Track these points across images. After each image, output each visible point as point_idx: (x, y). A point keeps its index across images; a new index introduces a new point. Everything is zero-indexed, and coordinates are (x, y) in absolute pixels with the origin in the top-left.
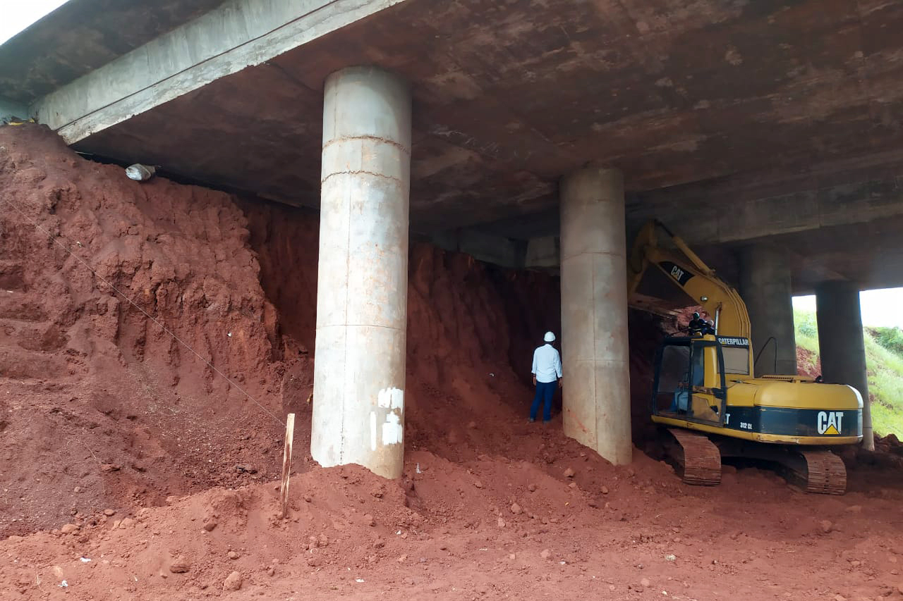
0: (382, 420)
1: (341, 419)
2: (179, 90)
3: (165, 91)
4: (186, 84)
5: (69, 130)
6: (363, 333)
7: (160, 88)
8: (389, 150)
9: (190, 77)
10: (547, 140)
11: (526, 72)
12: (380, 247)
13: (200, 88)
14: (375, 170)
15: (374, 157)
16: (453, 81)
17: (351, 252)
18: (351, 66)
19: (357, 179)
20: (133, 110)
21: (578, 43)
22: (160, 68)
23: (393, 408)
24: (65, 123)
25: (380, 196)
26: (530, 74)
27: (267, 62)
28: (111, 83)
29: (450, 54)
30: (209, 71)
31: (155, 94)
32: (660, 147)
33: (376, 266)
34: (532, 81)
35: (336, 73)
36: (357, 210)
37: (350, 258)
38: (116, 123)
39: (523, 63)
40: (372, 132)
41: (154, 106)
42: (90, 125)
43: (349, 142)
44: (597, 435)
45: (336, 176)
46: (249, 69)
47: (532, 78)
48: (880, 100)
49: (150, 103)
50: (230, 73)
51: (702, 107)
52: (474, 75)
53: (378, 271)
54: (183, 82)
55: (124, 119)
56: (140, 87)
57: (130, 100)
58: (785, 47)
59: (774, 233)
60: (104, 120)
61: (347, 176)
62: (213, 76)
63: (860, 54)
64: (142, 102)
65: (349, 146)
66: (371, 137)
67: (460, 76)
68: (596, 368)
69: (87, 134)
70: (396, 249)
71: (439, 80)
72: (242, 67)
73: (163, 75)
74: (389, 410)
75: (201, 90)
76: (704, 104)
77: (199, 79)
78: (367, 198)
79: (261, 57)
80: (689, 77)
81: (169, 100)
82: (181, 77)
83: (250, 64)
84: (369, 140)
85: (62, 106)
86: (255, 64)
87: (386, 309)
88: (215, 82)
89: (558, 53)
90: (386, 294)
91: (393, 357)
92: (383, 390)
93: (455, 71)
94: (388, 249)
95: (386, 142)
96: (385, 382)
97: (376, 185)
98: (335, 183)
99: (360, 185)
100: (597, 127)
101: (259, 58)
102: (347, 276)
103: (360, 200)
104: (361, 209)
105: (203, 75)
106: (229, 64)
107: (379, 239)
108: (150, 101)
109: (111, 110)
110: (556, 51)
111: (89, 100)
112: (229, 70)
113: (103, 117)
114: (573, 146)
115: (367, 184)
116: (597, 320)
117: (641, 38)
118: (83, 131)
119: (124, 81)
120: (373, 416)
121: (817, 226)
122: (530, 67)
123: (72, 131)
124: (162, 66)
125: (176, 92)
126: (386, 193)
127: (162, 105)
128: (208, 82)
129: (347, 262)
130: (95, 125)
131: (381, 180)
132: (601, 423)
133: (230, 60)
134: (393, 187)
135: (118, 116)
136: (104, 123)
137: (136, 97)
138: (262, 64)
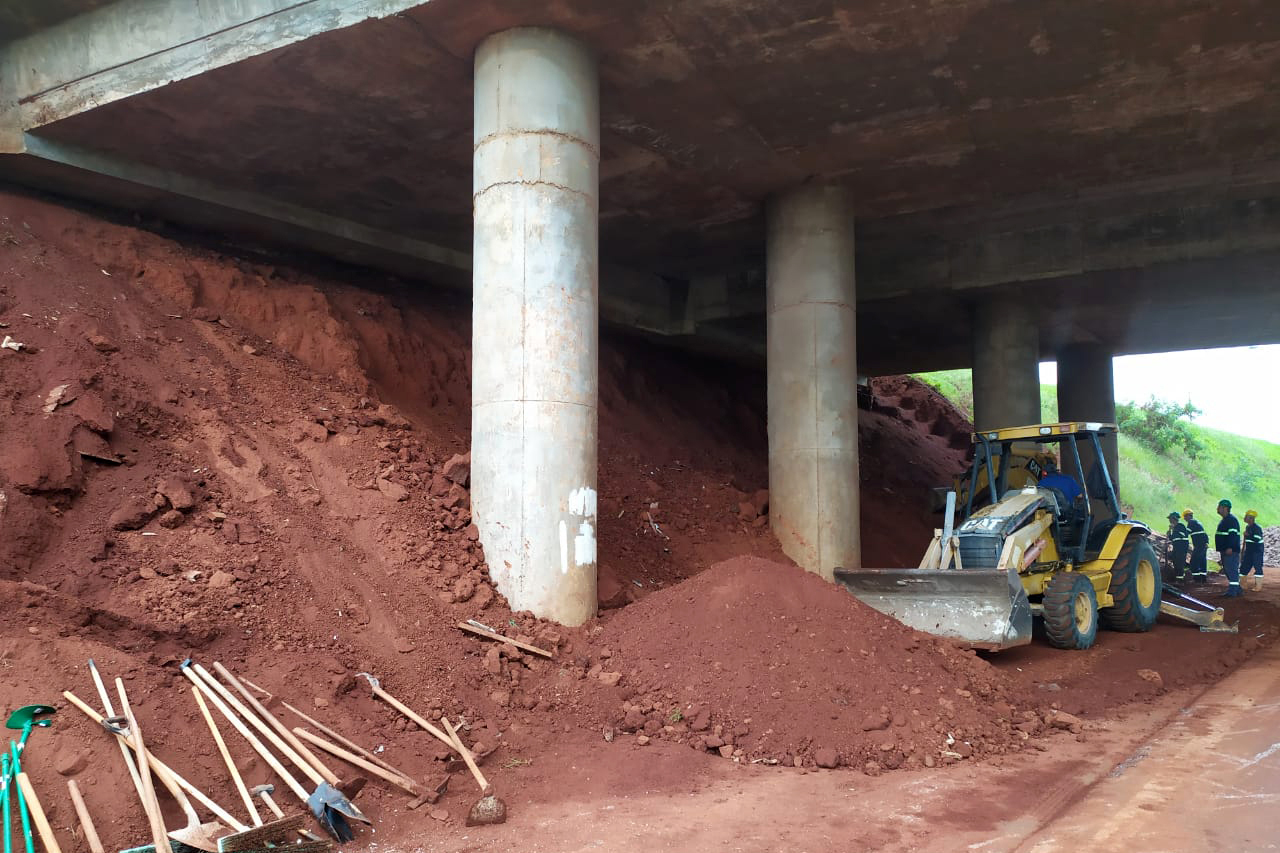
0: (574, 532)
1: (520, 530)
2: (251, 48)
3: (226, 47)
4: (264, 39)
5: (57, 98)
6: (548, 411)
7: (219, 42)
8: (575, 151)
9: (272, 28)
10: (765, 143)
11: (763, 48)
12: (568, 292)
13: (287, 46)
14: (560, 180)
15: (557, 160)
16: (659, 55)
17: (527, 298)
18: (523, 26)
19: (533, 193)
20: (170, 74)
21: (844, 12)
22: (218, 11)
23: (586, 515)
24: (48, 86)
25: (566, 218)
26: (768, 50)
27: (400, 14)
28: (132, 29)
29: (667, 17)
30: (304, 22)
31: (209, 50)
32: (912, 159)
33: (563, 319)
34: (768, 61)
35: (497, 36)
36: (535, 239)
37: (528, 306)
38: (141, 91)
39: (766, 35)
40: (553, 125)
41: (207, 69)
42: (94, 91)
43: (522, 138)
44: (819, 550)
45: (501, 187)
46: (371, 22)
47: (769, 57)
48: (1204, 109)
49: (201, 64)
50: (338, 27)
51: (982, 107)
52: (692, 48)
53: (566, 325)
54: (257, 36)
55: (155, 86)
56: (182, 38)
57: (166, 58)
58: (1108, 34)
59: (1024, 278)
60: (119, 85)
61: (520, 189)
62: (310, 29)
63: (1196, 48)
64: (186, 62)
65: (522, 143)
66: (552, 133)
67: (672, 49)
68: (819, 460)
69: (89, 106)
70: (586, 294)
71: (642, 52)
72: (359, 19)
73: (223, 22)
74: (583, 518)
75: (287, 50)
76: (984, 104)
77: (286, 33)
78: (548, 221)
79: (391, 5)
80: (977, 67)
81: (234, 61)
82: (255, 28)
83: (372, 15)
84: (550, 137)
85: (43, 60)
86: (380, 16)
87: (577, 378)
88: (314, 38)
89: (814, 24)
90: (575, 357)
91: (585, 445)
92: (575, 491)
93: (668, 41)
94: (577, 294)
95: (572, 141)
96: (577, 480)
97: (561, 202)
98: (501, 197)
99: (538, 202)
100: (837, 129)
101: (388, 7)
102: (523, 332)
103: (541, 222)
104: (540, 235)
105: (293, 26)
106: (337, 12)
107: (566, 280)
108: (200, 61)
109: (133, 70)
110: (812, 21)
111: (92, 53)
112: (337, 23)
113: (118, 81)
114: (798, 153)
115: (547, 201)
116: (820, 396)
117: (930, 11)
118: (81, 101)
119: (155, 28)
120: (563, 527)
121: (1080, 271)
122: (770, 42)
123: (60, 99)
124: (222, 9)
125: (246, 50)
126: (573, 214)
127: (219, 68)
128: (302, 38)
129: (524, 313)
130: (102, 93)
131: (566, 195)
132: (826, 533)
133: (339, 7)
134: (582, 204)
135: (143, 80)
136: (121, 91)
137: (177, 53)
138: (390, 16)
